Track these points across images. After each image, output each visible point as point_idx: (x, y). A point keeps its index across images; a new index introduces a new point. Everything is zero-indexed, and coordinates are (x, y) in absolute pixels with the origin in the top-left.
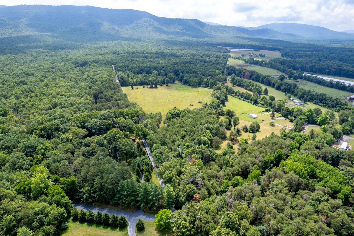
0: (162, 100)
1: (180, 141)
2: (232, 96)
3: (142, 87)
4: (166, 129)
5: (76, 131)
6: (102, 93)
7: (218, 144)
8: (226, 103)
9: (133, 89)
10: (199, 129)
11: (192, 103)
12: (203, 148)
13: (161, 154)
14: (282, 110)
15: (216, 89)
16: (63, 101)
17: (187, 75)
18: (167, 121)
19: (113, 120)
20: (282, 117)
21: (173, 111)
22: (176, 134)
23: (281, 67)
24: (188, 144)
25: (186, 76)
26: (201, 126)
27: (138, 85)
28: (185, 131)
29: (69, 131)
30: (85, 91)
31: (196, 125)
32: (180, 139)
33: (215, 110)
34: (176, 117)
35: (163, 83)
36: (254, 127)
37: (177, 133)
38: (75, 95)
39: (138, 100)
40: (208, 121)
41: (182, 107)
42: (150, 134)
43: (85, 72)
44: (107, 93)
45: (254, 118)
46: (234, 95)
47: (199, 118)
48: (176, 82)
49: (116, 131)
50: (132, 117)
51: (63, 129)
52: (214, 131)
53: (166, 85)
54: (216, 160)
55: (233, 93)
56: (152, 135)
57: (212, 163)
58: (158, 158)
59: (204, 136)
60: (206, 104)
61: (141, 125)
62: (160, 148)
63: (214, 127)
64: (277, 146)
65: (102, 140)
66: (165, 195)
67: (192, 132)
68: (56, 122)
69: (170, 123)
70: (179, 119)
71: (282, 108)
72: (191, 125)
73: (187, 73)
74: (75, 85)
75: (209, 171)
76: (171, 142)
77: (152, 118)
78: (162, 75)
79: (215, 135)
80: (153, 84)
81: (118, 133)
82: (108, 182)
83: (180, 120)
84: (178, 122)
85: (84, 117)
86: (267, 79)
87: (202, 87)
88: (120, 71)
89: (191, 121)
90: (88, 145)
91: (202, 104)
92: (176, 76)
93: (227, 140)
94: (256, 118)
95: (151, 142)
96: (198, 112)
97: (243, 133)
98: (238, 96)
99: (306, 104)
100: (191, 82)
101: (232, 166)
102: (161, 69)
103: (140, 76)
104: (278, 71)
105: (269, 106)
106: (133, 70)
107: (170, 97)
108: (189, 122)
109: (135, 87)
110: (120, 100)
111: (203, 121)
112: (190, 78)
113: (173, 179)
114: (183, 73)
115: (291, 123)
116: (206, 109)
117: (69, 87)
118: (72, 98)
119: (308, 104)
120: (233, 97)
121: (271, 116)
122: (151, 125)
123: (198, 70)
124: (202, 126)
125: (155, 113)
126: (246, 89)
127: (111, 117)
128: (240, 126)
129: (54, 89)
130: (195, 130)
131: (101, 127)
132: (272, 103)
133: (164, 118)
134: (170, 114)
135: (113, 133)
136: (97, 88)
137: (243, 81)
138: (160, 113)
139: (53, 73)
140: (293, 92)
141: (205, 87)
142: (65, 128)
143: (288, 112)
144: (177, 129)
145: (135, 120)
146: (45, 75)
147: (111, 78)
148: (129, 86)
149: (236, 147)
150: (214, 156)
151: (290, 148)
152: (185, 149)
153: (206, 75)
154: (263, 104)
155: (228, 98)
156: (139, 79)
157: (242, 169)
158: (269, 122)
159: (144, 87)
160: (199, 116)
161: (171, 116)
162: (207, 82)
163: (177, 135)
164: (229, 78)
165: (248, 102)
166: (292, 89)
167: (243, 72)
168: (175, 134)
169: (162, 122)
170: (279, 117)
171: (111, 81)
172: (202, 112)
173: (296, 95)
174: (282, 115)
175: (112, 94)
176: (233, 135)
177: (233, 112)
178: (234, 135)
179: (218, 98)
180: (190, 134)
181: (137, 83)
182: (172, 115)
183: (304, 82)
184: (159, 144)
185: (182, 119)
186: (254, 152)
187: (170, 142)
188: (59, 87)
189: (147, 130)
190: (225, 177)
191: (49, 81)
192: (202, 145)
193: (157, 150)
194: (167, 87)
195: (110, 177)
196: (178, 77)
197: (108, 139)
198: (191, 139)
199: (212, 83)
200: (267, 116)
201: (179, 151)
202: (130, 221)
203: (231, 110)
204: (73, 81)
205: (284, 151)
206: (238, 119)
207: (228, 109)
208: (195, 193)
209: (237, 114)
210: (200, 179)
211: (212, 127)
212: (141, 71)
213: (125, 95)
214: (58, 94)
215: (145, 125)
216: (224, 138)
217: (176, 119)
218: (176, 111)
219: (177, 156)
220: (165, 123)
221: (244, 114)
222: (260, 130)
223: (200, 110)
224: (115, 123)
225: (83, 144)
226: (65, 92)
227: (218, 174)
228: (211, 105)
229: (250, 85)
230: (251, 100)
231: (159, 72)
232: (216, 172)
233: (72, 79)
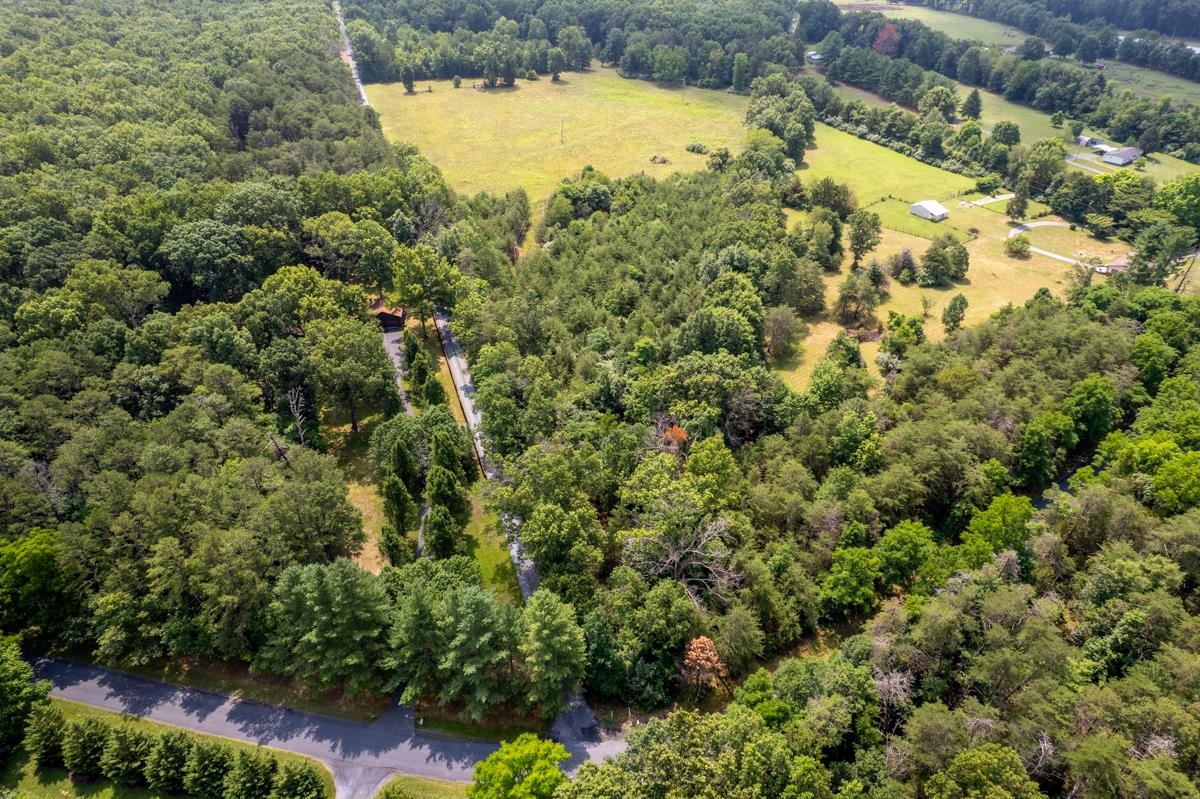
0: (532, 138)
1: (610, 327)
2: (830, 124)
3: (449, 84)
4: (546, 267)
5: (102, 280)
6: (270, 104)
7: (790, 339)
8: (806, 151)
9: (410, 91)
10: (701, 266)
11: (663, 151)
12: (728, 369)
13: (518, 395)
14: (1057, 186)
15: (766, 94)
16: (81, 138)
17: (638, 34)
18: (551, 230)
19: (294, 225)
20: (1054, 217)
21: (579, 185)
22: (593, 294)
23: (1022, 11)
24: (651, 341)
25: (636, 41)
26: (708, 256)
27: (434, 77)
28: (633, 277)
29: (69, 281)
30: (189, 93)
31: (682, 248)
32: (610, 317)
33: (769, 182)
34: (594, 210)
35: (541, 67)
36: (944, 261)
37: (596, 287)
38: (146, 115)
39: (431, 138)
40: (738, 230)
41: (617, 168)
42: (465, 294)
43: (211, 18)
44: (290, 104)
45: (932, 221)
46: (839, 118)
47: (695, 217)
48: (595, 63)
49: (296, 282)
50: (387, 211)
51: (35, 269)
52: (769, 279)
53: (551, 77)
54: (792, 430)
55: (835, 112)
56: (474, 296)
57: (772, 441)
58: (499, 421)
59: (726, 303)
60: (725, 156)
61: (428, 246)
62: (514, 367)
63: (767, 257)
64: (1080, 358)
65: (223, 326)
66: (530, 645)
67: (665, 282)
68: (10, 235)
69: (565, 237)
70: (605, 221)
71: (1057, 177)
72: (659, 250)
73: (641, 26)
74: (156, 69)
75: (760, 490)
76: (570, 330)
77: (485, 216)
78: (534, 36)
79: (774, 297)
80: (496, 71)
81: (309, 286)
82: (213, 571)
83: (610, 223)
84: (602, 235)
85: (154, 214)
86: (974, 56)
87: (703, 86)
88: (360, 15)
89: (662, 232)
90: (149, 355)
91: (707, 158)
92: (594, 41)
93: (825, 318)
94: (943, 218)
95: (469, 332)
96: (691, 191)
97: (894, 287)
98: (858, 123)
99: (1150, 159)
100: (657, 65)
101: (874, 466)
102: (531, 10)
103: (442, 38)
104: (1009, 29)
105: (994, 168)
106: (414, 14)
107: (566, 126)
108: (652, 235)
109: (419, 86)
110: (342, 134)
111: (717, 232)
112: (652, 45)
113: (573, 551)
114: (622, 26)
115: (1100, 244)
116: (725, 180)
117: (121, 79)
118: (125, 126)
119: (1157, 162)
120: (836, 131)
121: (1008, 213)
122: (475, 246)
123: (685, 16)
124: (712, 256)
125: (500, 195)
126: (888, 98)
127: (282, 210)
128: (881, 255)
129: (48, 83)
130: (682, 274)
131: (233, 261)
132: (1010, 156)
133: (537, 217)
134: (567, 197)
135: (281, 290)
136: (246, 82)
137: (873, 61)
138: (522, 196)
139: (63, 19)
140: (1087, 110)
141: (716, 87)
142: (49, 266)
143: (1086, 192)
144: (598, 269)
145: (402, 224)
146: (25, 29)
147: (316, 45)
148: (398, 80)
149: (872, 352)
150: (777, 408)
151: (1141, 367)
152: (635, 370)
153: (718, 33)
154: (966, 158)
155: (814, 134)
156: (438, 50)
157: (927, 483)
158: (1005, 239)
159: (457, 85)
160: (696, 206)
161: (572, 208)
162: (722, 63)
163: (599, 295)
164: (812, 53)
165: (901, 151)
166: (1085, 95)
167: (869, 27)
168: (586, 290)
169: (531, 235)
170: (1041, 215)
171: (315, 58)
172: (708, 188)
173: (1101, 123)
174: (1053, 206)
175: (310, 111)
176: (854, 299)
177: (843, 191)
178: (859, 295)
179: (776, 130)
180: (658, 291)
181: (428, 66)
182: (575, 201)
183: (1126, 70)
184: (506, 345)
185: (621, 219)
186: (976, 391)
187: (563, 328)
188: (77, 79)
189: (455, 271)
190: (846, 529)
191: (39, 53)
192: (723, 353)
193: (498, 377)
194: (557, 86)
195: (228, 548)
196: (603, 46)
197: (256, 318)
198: (660, 316)
199: (743, 71)
200: (987, 214)
201: (606, 377)
202: (344, 778)
203: (837, 182)
204: (150, 54)
205: (1114, 383)
206: (875, 224)
207: (822, 178)
208: (697, 630)
209: (863, 198)
210: (719, 551)
211: (759, 261)
212: (447, 18)
213: (371, 118)
214: (64, 108)
215: (445, 251)
216: (812, 311)
217: (594, 221)
218: (593, 183)
219: (596, 401)
220: (541, 241)
221: (889, 201)
222: (967, 275)
223: (700, 179)
224: (307, 239)
225: (127, 347)
226: (100, 99)
227: (811, 511)
228: (750, 159)
229: (906, 81)
230: (915, 142)
231: (523, 25)
232: (797, 496)
233: (144, 47)
